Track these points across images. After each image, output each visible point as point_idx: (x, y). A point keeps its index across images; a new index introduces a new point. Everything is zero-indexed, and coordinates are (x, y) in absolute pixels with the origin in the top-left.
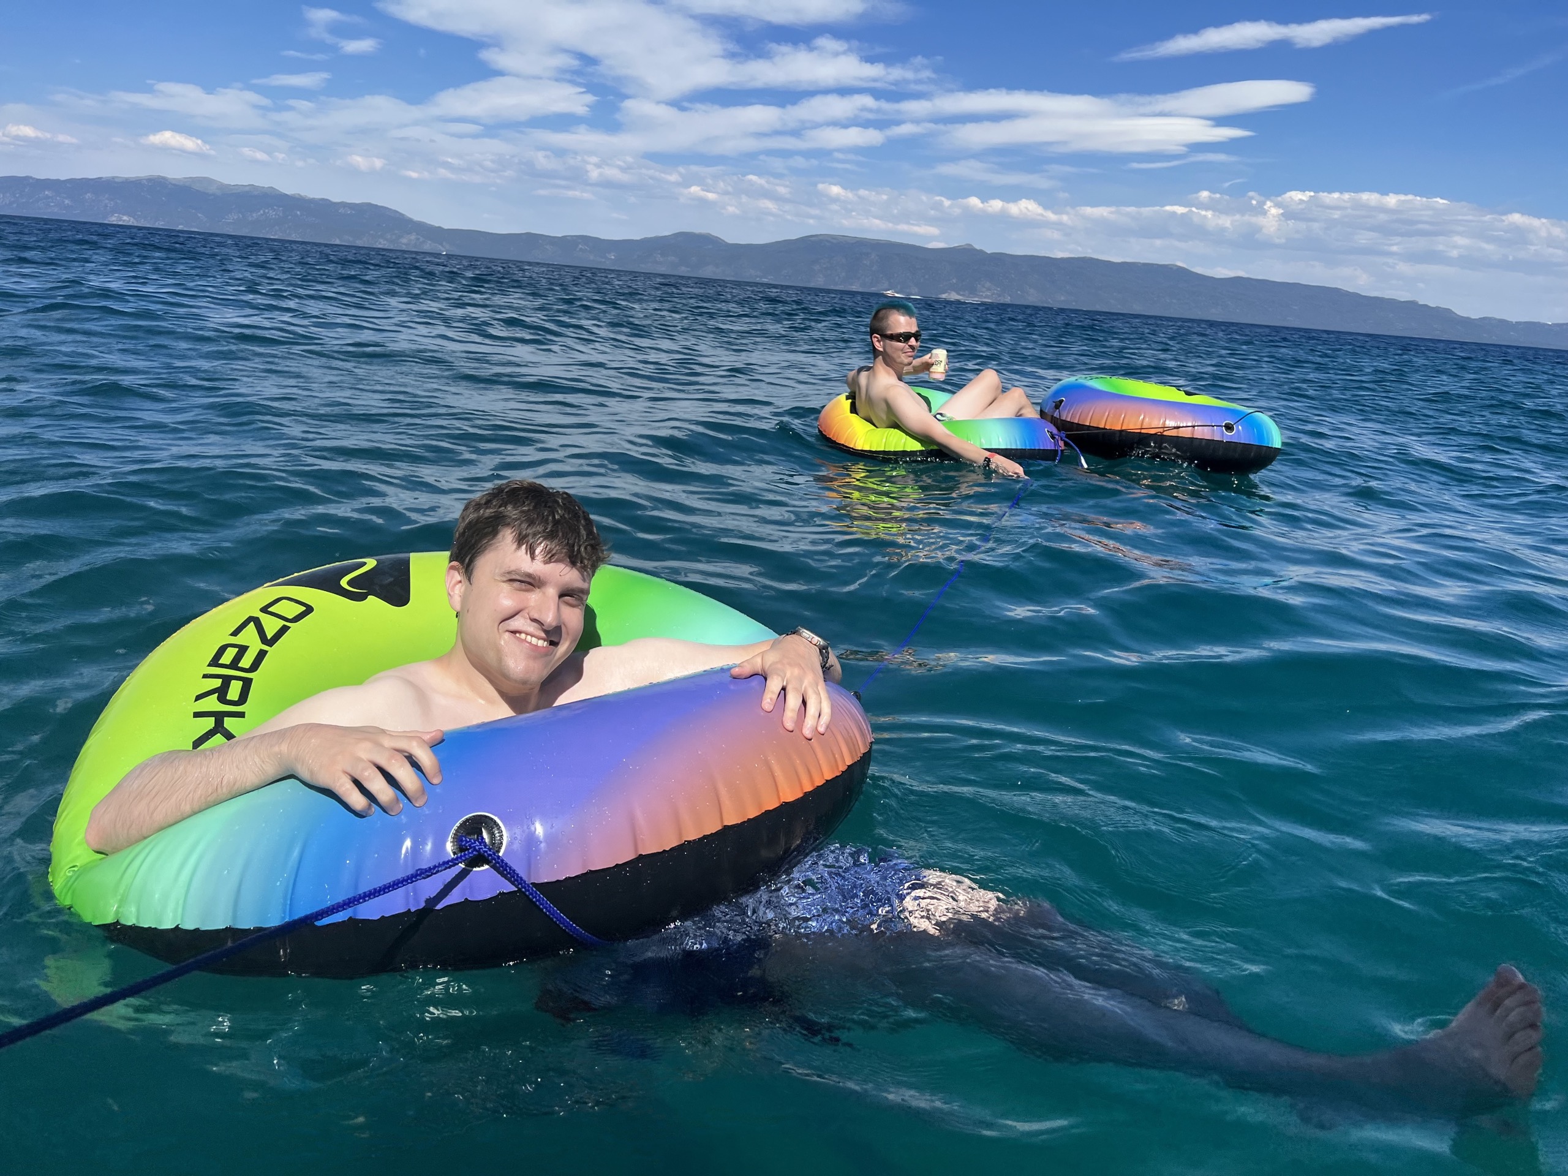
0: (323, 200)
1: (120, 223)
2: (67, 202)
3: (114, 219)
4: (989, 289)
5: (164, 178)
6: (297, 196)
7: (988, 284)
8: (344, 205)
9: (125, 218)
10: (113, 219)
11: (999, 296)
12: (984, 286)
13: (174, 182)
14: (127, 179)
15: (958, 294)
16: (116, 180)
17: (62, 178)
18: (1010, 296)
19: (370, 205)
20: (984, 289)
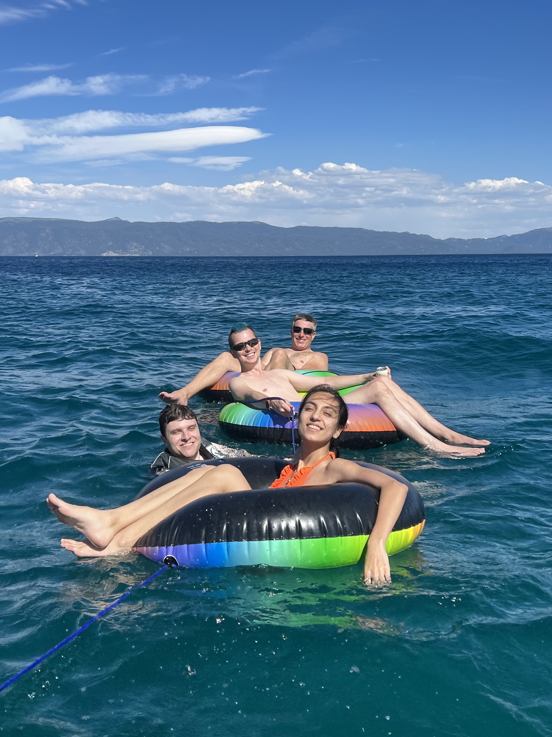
4: (136, 247)
7: (135, 244)
11: (144, 251)
12: (132, 246)
15: (114, 252)
18: (152, 251)
20: (133, 248)
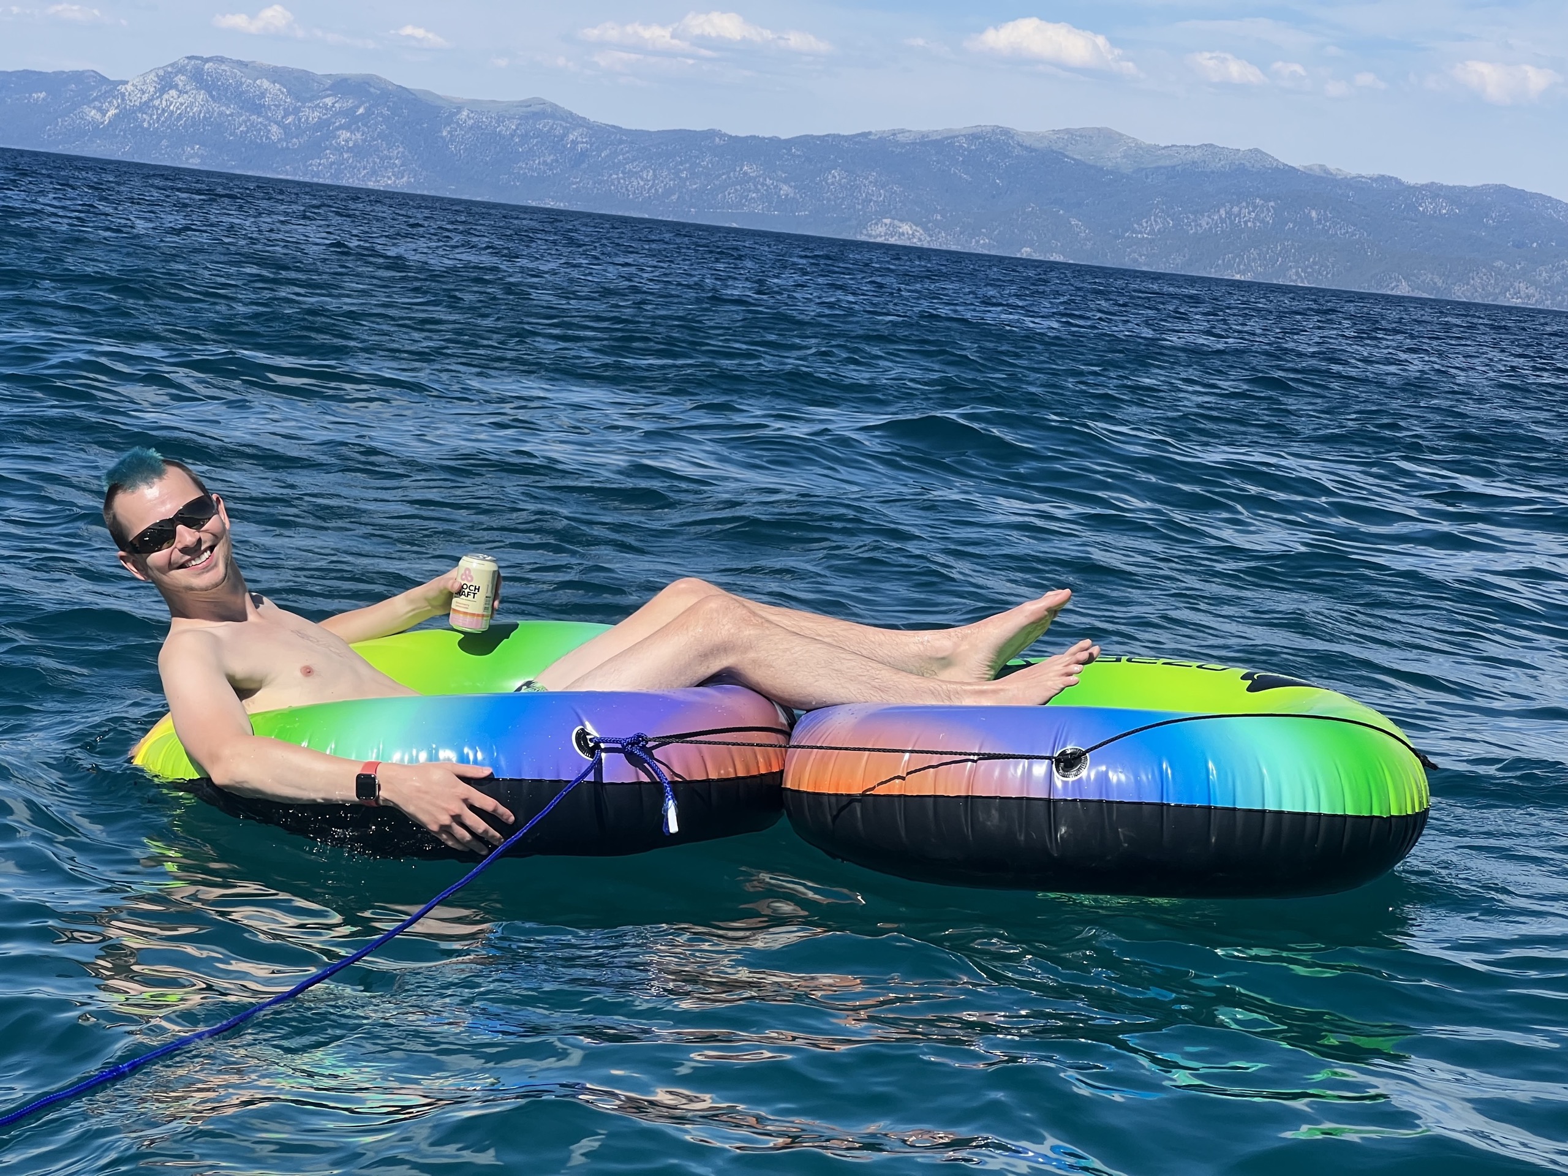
0: (1382, 178)
1: (892, 241)
2: (785, 189)
3: (881, 229)
5: (1006, 132)
6: (1318, 172)
8: (1434, 191)
9: (906, 228)
10: (879, 233)
13: (1028, 142)
14: (924, 135)
16: (900, 138)
17: (784, 136)
19: (1503, 191)
